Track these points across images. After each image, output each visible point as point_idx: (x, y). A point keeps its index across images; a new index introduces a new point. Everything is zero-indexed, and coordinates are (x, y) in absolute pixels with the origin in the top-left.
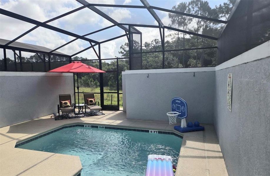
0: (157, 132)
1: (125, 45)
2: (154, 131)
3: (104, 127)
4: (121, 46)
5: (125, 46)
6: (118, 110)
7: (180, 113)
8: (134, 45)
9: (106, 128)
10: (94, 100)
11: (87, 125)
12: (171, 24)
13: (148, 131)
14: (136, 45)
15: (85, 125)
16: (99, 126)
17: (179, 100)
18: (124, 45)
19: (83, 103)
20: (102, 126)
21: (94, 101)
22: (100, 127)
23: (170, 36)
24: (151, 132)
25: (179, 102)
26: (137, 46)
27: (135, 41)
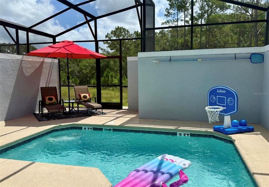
0: (188, 134)
1: (112, 33)
2: (184, 134)
3: (111, 129)
4: (107, 35)
5: (111, 35)
6: (121, 109)
7: (225, 108)
8: (123, 33)
9: (114, 130)
10: (89, 95)
11: (87, 128)
12: (169, 9)
13: (175, 134)
14: (125, 34)
15: (83, 128)
16: (104, 128)
17: (222, 89)
18: (110, 33)
19: (73, 99)
20: (108, 128)
21: (88, 97)
22: (106, 130)
23: (168, 24)
24: (180, 134)
25: (222, 92)
26: (127, 35)
27: (124, 28)
